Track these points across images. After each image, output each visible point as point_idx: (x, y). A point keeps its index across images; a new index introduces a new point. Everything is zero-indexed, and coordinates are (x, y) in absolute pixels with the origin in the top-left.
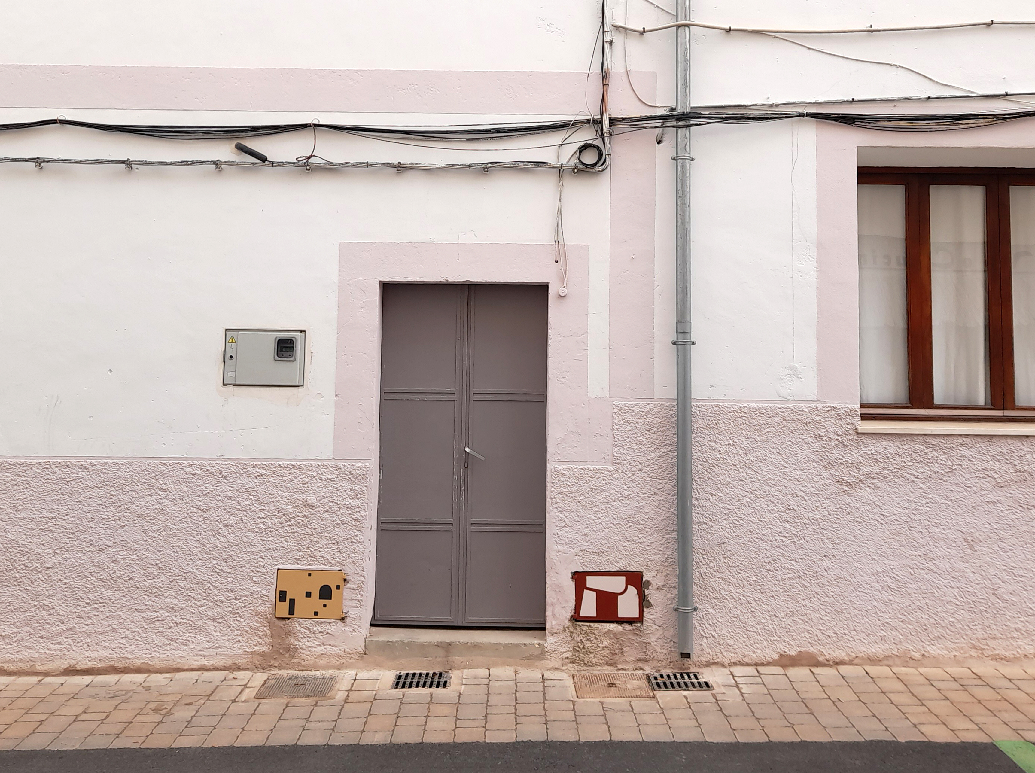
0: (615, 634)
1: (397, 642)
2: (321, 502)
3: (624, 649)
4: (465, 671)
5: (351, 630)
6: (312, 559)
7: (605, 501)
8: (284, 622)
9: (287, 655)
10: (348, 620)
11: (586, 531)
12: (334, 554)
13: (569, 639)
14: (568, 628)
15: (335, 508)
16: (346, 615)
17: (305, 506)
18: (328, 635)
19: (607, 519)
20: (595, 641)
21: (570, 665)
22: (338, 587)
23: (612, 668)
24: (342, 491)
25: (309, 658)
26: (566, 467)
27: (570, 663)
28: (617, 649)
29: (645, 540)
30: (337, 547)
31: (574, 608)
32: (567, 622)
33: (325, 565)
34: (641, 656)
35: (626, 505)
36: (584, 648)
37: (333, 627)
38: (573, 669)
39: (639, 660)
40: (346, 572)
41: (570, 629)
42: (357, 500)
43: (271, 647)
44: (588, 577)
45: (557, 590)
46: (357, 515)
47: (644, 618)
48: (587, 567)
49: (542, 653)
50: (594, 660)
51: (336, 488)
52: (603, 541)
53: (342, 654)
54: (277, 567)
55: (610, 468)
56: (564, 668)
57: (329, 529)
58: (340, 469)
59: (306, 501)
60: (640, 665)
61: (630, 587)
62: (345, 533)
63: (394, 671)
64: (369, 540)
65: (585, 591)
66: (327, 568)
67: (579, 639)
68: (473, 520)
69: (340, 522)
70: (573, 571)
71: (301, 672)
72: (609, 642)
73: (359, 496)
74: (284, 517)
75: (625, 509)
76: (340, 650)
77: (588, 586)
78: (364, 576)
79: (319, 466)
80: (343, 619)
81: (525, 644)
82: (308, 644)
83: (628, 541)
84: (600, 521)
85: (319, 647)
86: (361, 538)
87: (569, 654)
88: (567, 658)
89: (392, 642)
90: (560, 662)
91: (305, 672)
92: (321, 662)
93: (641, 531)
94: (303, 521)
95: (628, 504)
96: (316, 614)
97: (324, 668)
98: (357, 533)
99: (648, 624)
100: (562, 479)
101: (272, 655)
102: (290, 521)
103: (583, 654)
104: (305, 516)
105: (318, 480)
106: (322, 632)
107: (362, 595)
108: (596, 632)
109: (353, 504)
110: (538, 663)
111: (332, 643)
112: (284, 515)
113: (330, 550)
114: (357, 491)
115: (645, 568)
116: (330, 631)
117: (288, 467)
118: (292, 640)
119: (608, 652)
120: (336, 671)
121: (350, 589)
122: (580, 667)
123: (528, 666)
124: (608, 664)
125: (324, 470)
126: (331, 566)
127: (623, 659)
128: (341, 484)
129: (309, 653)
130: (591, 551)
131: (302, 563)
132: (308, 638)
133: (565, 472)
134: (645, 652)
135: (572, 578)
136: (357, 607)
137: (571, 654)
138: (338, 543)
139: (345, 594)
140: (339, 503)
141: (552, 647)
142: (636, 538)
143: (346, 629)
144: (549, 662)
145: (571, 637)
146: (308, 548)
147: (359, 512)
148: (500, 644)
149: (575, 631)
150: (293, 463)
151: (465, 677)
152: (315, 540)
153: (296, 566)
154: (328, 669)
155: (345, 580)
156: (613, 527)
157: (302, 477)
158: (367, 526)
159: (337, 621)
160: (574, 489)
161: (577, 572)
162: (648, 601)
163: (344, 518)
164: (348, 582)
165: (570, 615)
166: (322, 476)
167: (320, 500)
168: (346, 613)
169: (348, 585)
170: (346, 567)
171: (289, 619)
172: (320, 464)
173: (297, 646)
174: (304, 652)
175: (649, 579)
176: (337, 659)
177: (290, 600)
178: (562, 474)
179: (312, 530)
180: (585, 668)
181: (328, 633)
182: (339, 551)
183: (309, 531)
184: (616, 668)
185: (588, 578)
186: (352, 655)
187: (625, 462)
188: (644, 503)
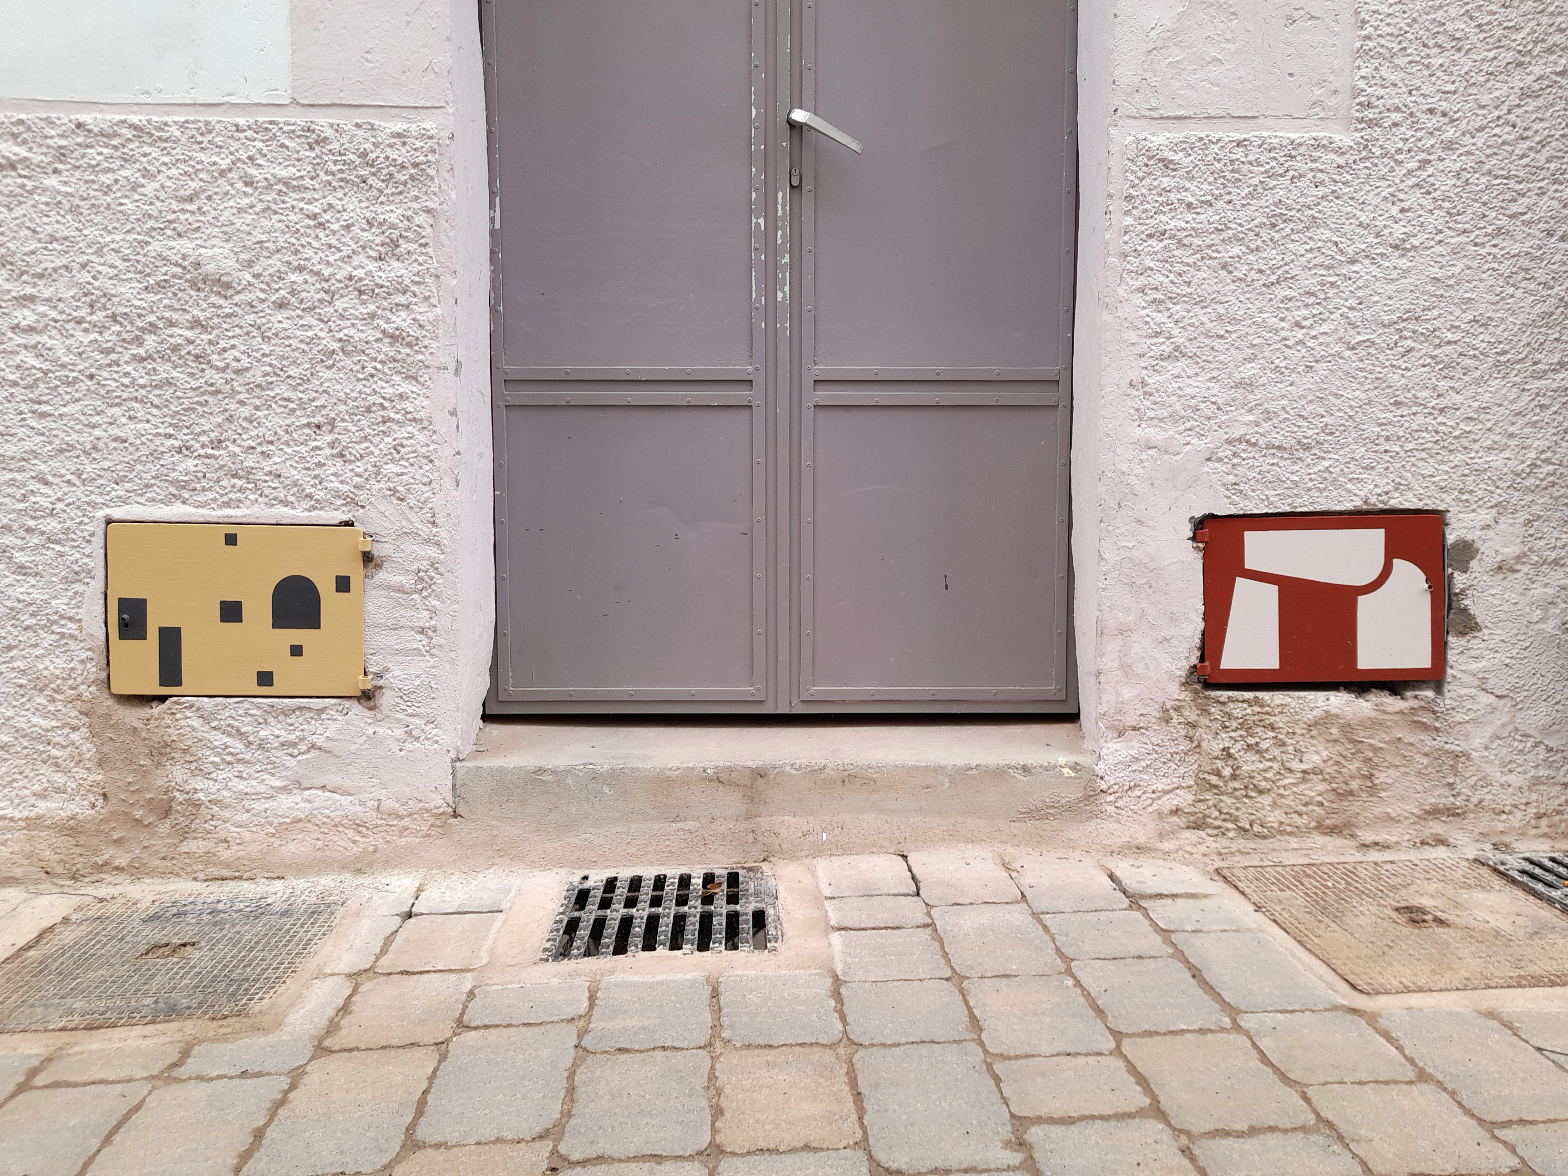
0: (1347, 729)
1: (569, 771)
2: (257, 269)
3: (1381, 777)
4: (822, 865)
5: (399, 732)
6: (239, 483)
7: (1321, 259)
8: (146, 712)
9: (164, 827)
10: (386, 700)
11: (1249, 370)
12: (320, 465)
13: (1185, 746)
14: (1177, 709)
15: (313, 294)
16: (381, 683)
17: (193, 284)
18: (313, 754)
19: (1325, 328)
20: (1276, 752)
21: (1188, 834)
22: (343, 584)
23: (1339, 842)
24: (335, 227)
25: (247, 836)
26: (1180, 136)
27: (1188, 827)
28: (1353, 777)
29: (1458, 399)
30: (329, 438)
31: (1197, 641)
32: (1175, 692)
33: (285, 503)
34: (1440, 797)
35: (1394, 274)
36: (1234, 777)
37: (334, 727)
38: (1202, 849)
39: (1434, 813)
40: (370, 529)
41: (1186, 713)
42: (395, 264)
43: (100, 802)
44: (1248, 535)
45: (1140, 581)
46: (401, 319)
47: (1449, 671)
48: (1246, 497)
49: (1087, 798)
50: (1274, 817)
51: (315, 216)
52: (1310, 408)
53: (371, 816)
54: (101, 514)
55: (1344, 139)
56: (1167, 846)
57: (293, 371)
58: (322, 141)
59: (197, 265)
60: (1436, 827)
61: (1400, 565)
62: (359, 386)
63: (563, 872)
64: (453, 413)
65: (1241, 583)
66: (299, 514)
67: (1216, 747)
68: (822, 369)
69: (336, 346)
70: (1198, 515)
71: (214, 886)
72: (1325, 754)
73: (404, 246)
74: (118, 328)
75: (1390, 288)
76: (362, 804)
77: (1248, 565)
78: (438, 544)
79: (238, 129)
80: (367, 697)
81: (1025, 769)
82: (241, 786)
83: (1397, 404)
84: (1300, 334)
85: (282, 797)
86: (419, 405)
87: (1183, 799)
88: (1176, 811)
89: (554, 772)
90: (1152, 827)
91: (232, 884)
92: (292, 847)
93: (1447, 367)
94: (191, 342)
95: (1405, 273)
96: (265, 679)
97: (302, 868)
98: (406, 387)
99: (1463, 691)
100: (1166, 182)
101: (105, 827)
102: (139, 341)
103: (1231, 795)
104: (196, 324)
105: (240, 185)
106: (294, 745)
107: (434, 612)
108: (1279, 721)
109: (382, 278)
110: (1077, 831)
111: (332, 780)
112: (114, 317)
113: (303, 449)
114: (393, 226)
115: (1457, 500)
116: (320, 741)
117: (116, 135)
118: (178, 774)
119: (1322, 787)
120: (346, 876)
121: (388, 588)
122: (1225, 842)
123: (1040, 842)
124: (1322, 828)
125: (259, 145)
126: (313, 508)
127: (1379, 810)
128: (330, 199)
129: (245, 816)
130: (1262, 442)
131: (201, 498)
132: (241, 767)
133: (1176, 158)
134: (1450, 785)
135: (1194, 539)
136: (417, 652)
137: (1190, 798)
138: (332, 423)
139: (370, 607)
140: (326, 273)
141: (1123, 777)
142: (1425, 393)
143: (381, 731)
144: (1111, 826)
145: (1191, 739)
146: (218, 444)
147: (407, 307)
148: (939, 769)
149: (1204, 721)
150: (134, 119)
151: (828, 892)
152: (245, 411)
153: (177, 511)
154: (318, 873)
155: (367, 558)
156: (1348, 353)
157: (174, 172)
158: (444, 359)
159: (347, 703)
160: (1208, 216)
161: (1212, 517)
162: (1465, 610)
163: (352, 332)
164: (379, 566)
165: (1186, 665)
166: (253, 171)
167: (250, 264)
168: (379, 675)
169: (382, 576)
170: (371, 513)
171: (163, 699)
172: (242, 122)
173: (200, 795)
174: (227, 814)
175: (1469, 538)
176: (350, 833)
177: (162, 631)
178: (1167, 164)
179: (230, 375)
180: (1243, 844)
181: (313, 746)
182: (341, 455)
183: (218, 379)
184: (1352, 843)
185: (1252, 538)
186: (406, 822)
187: (1396, 117)
188: (1460, 265)
